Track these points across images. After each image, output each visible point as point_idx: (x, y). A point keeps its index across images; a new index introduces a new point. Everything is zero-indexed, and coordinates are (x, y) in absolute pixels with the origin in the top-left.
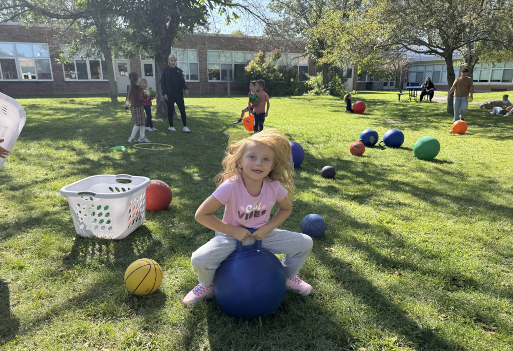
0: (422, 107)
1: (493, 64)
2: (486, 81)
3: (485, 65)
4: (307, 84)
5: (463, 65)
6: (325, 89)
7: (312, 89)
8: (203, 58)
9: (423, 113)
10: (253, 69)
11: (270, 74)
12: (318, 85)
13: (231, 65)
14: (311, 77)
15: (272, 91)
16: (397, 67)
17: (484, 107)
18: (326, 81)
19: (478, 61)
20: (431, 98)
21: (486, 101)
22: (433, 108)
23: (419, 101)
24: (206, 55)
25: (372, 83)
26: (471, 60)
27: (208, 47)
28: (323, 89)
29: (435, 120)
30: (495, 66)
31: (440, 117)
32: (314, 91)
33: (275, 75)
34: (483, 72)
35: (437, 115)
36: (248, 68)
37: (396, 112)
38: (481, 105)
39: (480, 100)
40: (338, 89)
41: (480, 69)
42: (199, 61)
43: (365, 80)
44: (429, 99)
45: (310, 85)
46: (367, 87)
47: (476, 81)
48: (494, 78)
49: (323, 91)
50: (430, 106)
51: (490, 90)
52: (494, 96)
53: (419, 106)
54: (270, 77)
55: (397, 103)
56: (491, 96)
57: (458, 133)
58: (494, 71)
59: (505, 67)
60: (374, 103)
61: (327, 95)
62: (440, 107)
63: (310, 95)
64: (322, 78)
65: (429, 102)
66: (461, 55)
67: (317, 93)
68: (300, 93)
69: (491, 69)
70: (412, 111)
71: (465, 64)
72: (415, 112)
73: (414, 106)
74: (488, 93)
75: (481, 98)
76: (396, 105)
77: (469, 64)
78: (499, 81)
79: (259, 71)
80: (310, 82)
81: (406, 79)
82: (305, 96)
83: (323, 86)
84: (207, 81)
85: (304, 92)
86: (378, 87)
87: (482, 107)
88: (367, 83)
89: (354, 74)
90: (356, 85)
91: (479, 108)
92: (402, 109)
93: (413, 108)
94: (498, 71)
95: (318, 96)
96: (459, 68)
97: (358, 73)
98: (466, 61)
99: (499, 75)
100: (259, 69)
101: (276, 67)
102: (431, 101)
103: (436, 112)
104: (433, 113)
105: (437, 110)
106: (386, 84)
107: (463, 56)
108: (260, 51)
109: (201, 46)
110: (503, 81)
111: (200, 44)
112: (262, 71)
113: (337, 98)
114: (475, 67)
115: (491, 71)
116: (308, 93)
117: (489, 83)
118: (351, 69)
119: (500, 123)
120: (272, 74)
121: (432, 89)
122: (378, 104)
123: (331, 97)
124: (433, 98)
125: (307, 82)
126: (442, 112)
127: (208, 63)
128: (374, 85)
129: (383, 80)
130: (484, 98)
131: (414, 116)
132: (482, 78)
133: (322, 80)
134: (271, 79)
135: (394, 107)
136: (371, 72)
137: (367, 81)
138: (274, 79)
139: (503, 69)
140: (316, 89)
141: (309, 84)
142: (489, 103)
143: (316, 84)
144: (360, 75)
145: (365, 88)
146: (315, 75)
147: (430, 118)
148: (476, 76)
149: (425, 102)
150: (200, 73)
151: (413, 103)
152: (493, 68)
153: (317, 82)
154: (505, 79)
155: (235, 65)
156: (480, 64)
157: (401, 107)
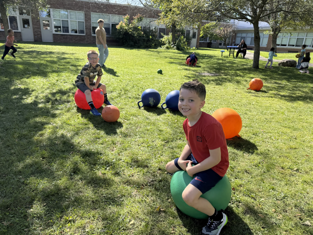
0: (236, 62)
1: (291, 34)
2: (285, 45)
3: (285, 34)
4: (161, 41)
5: (270, 33)
6: (173, 45)
7: (164, 44)
8: (88, 18)
9: (235, 67)
10: (121, 28)
11: (134, 32)
12: (169, 42)
13: (109, 24)
14: (164, 36)
15: (136, 45)
16: (226, 32)
17: (281, 65)
18: (174, 39)
19: (281, 32)
20: (244, 55)
21: (284, 59)
22: (243, 63)
23: (236, 57)
24: (90, 16)
25: (211, 43)
26: (276, 30)
27: (92, 10)
28: (172, 45)
29: (241, 74)
30: (292, 35)
31: (247, 71)
32: (165, 46)
33: (138, 33)
34: (284, 39)
35: (245, 69)
36: (118, 27)
37: (215, 66)
38: (279, 62)
39: (279, 58)
40: (183, 45)
41: (282, 37)
42: (85, 20)
43: (207, 41)
44: (243, 56)
45: (164, 42)
46: (208, 45)
47: (279, 45)
48: (291, 44)
49: (172, 46)
50: (242, 62)
51: (288, 51)
52: (290, 56)
53: (234, 61)
54: (135, 34)
55: (219, 58)
56: (288, 56)
57: (255, 90)
58: (291, 39)
59: (298, 36)
60: (203, 57)
61: (175, 49)
62: (249, 62)
63: (162, 49)
64: (172, 37)
65: (242, 59)
66: (269, 27)
67: (167, 48)
68: (156, 47)
69: (289, 37)
70: (228, 65)
71: (272, 33)
72: (229, 66)
73: (231, 61)
74: (286, 54)
75: (280, 57)
76: (219, 59)
77: (275, 33)
78: (293, 46)
79: (126, 29)
80: (163, 40)
81: (234, 41)
82: (159, 49)
83: (172, 43)
84: (91, 35)
85: (158, 46)
86: (215, 46)
87: (279, 64)
88: (208, 43)
89: (198, 36)
90: (198, 44)
91: (277, 65)
92: (221, 63)
93: (229, 62)
94: (294, 39)
95: (168, 50)
96: (268, 35)
97: (201, 35)
98: (273, 31)
99: (294, 42)
100: (126, 28)
101: (139, 28)
102: (244, 58)
103: (245, 67)
104: (243, 67)
105: (246, 65)
106: (220, 44)
107: (271, 27)
108: (127, 15)
109: (87, 9)
110: (296, 46)
111: (85, 8)
112: (129, 29)
113: (180, 52)
114: (278, 35)
115: (289, 39)
116: (161, 47)
117: (287, 47)
118: (196, 32)
119: (292, 79)
120: (136, 32)
121: (245, 48)
122: (206, 58)
123: (176, 51)
124: (246, 55)
125: (161, 39)
126: (249, 67)
127: (92, 22)
128: (213, 44)
129: (219, 41)
130: (282, 57)
131: (226, 70)
132: (283, 44)
133: (172, 38)
134: (135, 35)
135: (216, 61)
136: (210, 35)
137: (208, 41)
138: (137, 36)
139: (297, 37)
140: (167, 45)
141: (162, 41)
142: (285, 61)
143: (168, 41)
144: (202, 37)
145: (207, 46)
146: (168, 34)
147: (238, 72)
148: (278, 42)
149: (240, 58)
150: (86, 29)
151: (231, 59)
152: (290, 36)
153: (168, 40)
154: (297, 45)
155: (112, 25)
156: (282, 34)
157: (221, 61)
